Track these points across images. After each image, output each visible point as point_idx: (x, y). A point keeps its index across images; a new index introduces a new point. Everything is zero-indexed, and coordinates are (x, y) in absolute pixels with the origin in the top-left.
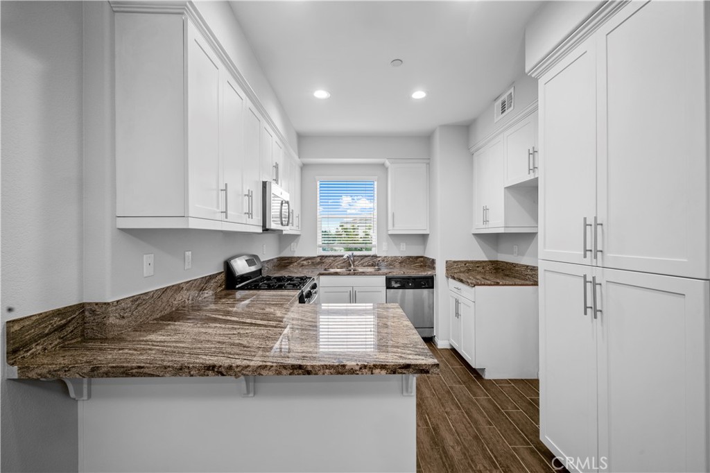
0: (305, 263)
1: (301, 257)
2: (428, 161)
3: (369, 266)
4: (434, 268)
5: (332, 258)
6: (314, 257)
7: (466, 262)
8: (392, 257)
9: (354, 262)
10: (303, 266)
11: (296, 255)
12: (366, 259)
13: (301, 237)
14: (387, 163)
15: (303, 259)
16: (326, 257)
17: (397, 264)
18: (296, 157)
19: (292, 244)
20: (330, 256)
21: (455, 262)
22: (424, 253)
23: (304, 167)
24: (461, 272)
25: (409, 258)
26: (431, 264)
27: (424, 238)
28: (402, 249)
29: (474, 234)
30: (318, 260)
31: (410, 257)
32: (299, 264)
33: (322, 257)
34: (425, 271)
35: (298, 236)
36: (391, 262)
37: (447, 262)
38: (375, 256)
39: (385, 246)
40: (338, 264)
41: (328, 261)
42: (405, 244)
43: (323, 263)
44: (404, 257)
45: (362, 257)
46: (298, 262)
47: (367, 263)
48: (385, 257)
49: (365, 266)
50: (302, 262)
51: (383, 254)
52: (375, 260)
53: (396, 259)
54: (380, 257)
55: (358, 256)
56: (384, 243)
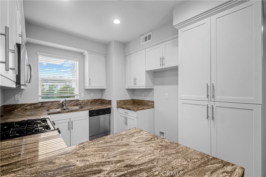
0: (28, 107)
1: (25, 104)
2: (105, 56)
3: (74, 105)
4: (111, 104)
6: (36, 104)
7: (124, 101)
8: (86, 100)
9: (65, 104)
10: (26, 109)
11: (20, 103)
12: (73, 102)
13: (25, 90)
15: (26, 105)
17: (89, 104)
19: (16, 96)
20: (49, 102)
21: (120, 101)
22: (102, 97)
24: (122, 105)
25: (95, 100)
26: (110, 102)
27: (103, 91)
28: (91, 96)
29: (127, 89)
30: (40, 105)
31: (96, 100)
33: (43, 103)
34: (107, 106)
36: (86, 103)
37: (117, 101)
38: (78, 100)
39: (83, 95)
40: (55, 106)
41: (47, 105)
42: (93, 93)
43: (44, 106)
44: (93, 100)
45: (70, 101)
46: (22, 107)
47: (73, 104)
48: (83, 100)
49: (72, 106)
50: (26, 107)
51: (82, 99)
52: (78, 102)
53: (88, 101)
54: (80, 100)
55: (68, 101)
56: (82, 93)
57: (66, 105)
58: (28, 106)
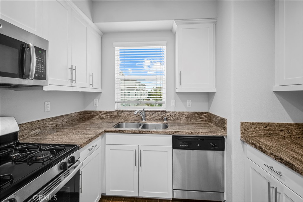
0: (105, 116)
1: (101, 111)
2: (215, 21)
3: (159, 120)
4: (225, 129)
5: (127, 113)
6: (112, 112)
7: (266, 125)
8: (179, 113)
9: (145, 116)
10: (103, 118)
11: (98, 109)
12: (156, 114)
13: (102, 93)
14: (175, 26)
15: (103, 113)
16: (122, 111)
17: (184, 119)
18: (90, 21)
19: (95, 100)
21: (252, 124)
22: (209, 108)
23: (104, 35)
24: (260, 136)
25: (195, 113)
26: (222, 123)
27: (209, 96)
28: (188, 106)
29: (276, 92)
30: (116, 114)
32: (100, 117)
33: (119, 111)
34: (214, 132)
35: (100, 93)
36: (177, 118)
37: (242, 124)
38: (164, 112)
39: (173, 103)
40: (132, 118)
41: (124, 115)
42: (191, 101)
43: (120, 116)
44: (190, 113)
45: (153, 112)
46: (99, 115)
47: (157, 118)
48: (173, 112)
49: (155, 120)
50: (102, 116)
51: (171, 110)
52: (164, 115)
53: (182, 114)
54: (168, 112)
55: (149, 111)
56: (172, 100)
57: (147, 117)
58: (104, 114)
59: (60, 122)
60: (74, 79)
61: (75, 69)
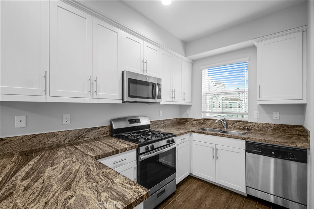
0: (194, 122)
3: (241, 129)
5: (211, 121)
6: (199, 120)
8: (263, 124)
10: (193, 124)
11: (189, 117)
12: (238, 124)
13: (192, 106)
15: (193, 120)
16: (207, 119)
17: (269, 130)
19: (187, 110)
22: (304, 122)
23: (193, 62)
25: (283, 126)
28: (274, 118)
30: (202, 121)
31: (285, 125)
32: (191, 123)
33: (205, 120)
35: (190, 105)
36: (262, 128)
38: (247, 122)
39: (256, 114)
40: (216, 126)
41: (209, 122)
42: (278, 113)
43: (205, 123)
44: (277, 125)
45: (234, 122)
46: (190, 121)
47: (238, 127)
48: (256, 123)
49: (236, 129)
50: (193, 122)
51: (254, 121)
52: (246, 125)
53: (268, 125)
54: (251, 123)
55: (231, 121)
56: (255, 112)
57: (228, 126)
58: (193, 121)
59: (166, 123)
60: (174, 97)
61: (174, 91)
